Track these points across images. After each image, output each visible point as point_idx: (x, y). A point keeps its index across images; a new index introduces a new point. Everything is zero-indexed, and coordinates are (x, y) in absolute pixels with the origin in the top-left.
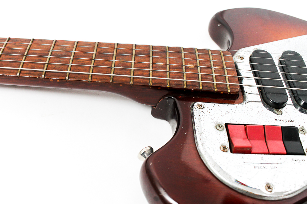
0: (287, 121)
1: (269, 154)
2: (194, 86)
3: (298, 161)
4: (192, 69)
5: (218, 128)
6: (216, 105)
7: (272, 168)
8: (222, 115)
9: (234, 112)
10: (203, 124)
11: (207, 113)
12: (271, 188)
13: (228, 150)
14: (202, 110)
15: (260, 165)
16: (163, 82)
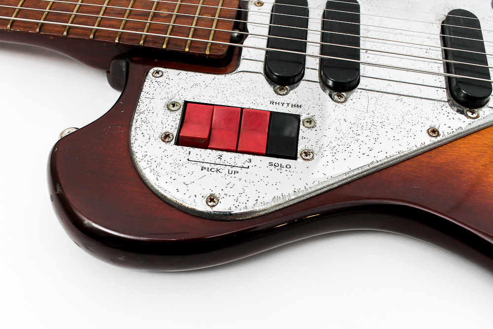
0: (290, 105)
1: (236, 151)
2: (156, 43)
3: (279, 167)
4: (164, 17)
5: (171, 107)
6: (183, 73)
7: (230, 172)
8: (186, 89)
9: (206, 85)
10: (150, 99)
11: (164, 83)
12: (214, 202)
13: (172, 140)
14: (157, 79)
15: (213, 166)
16: (111, 35)
